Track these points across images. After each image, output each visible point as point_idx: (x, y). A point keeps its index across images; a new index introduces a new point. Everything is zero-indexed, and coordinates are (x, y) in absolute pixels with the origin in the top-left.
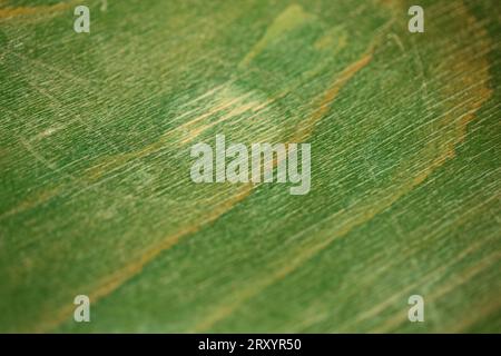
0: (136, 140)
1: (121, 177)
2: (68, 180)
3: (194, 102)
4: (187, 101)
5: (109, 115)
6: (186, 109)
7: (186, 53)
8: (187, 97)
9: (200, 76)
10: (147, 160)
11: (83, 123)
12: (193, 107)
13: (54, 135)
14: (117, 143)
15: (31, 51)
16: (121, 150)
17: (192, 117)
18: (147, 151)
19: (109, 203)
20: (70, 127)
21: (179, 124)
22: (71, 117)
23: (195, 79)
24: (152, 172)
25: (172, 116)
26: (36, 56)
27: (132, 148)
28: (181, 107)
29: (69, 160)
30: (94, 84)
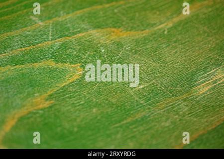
0: (180, 91)
1: (173, 108)
2: (149, 108)
3: (206, 75)
4: (202, 74)
5: (168, 80)
6: (202, 78)
7: (202, 53)
8: (202, 73)
9: (208, 64)
10: (185, 100)
11: (156, 84)
12: (205, 77)
13: (143, 88)
14: (171, 92)
15: (133, 51)
16: (173, 95)
17: (205, 81)
18: (184, 96)
19: (167, 119)
20: (150, 85)
21: (199, 84)
22: (151, 81)
23: (206, 65)
24: (187, 106)
25: (196, 81)
26: (136, 53)
27: (178, 95)
28: (200, 77)
29: (150, 100)
30: (161, 66)
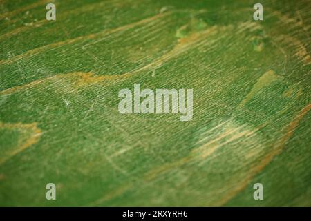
0: (175, 155)
2: (134, 181)
3: (210, 131)
4: (205, 131)
5: (158, 140)
6: (205, 136)
7: (204, 101)
8: (205, 128)
9: (213, 115)
10: (182, 167)
11: (142, 146)
12: (209, 135)
13: (125, 153)
14: (163, 157)
15: (109, 102)
16: (166, 161)
17: (209, 140)
18: (182, 162)
19: (160, 194)
20: (135, 148)
21: (201, 145)
22: (136, 142)
23: (211, 117)
24: (185, 175)
25: (197, 140)
26: (113, 105)
27: (173, 160)
28: (202, 134)
29: (134, 168)
30: (148, 122)
